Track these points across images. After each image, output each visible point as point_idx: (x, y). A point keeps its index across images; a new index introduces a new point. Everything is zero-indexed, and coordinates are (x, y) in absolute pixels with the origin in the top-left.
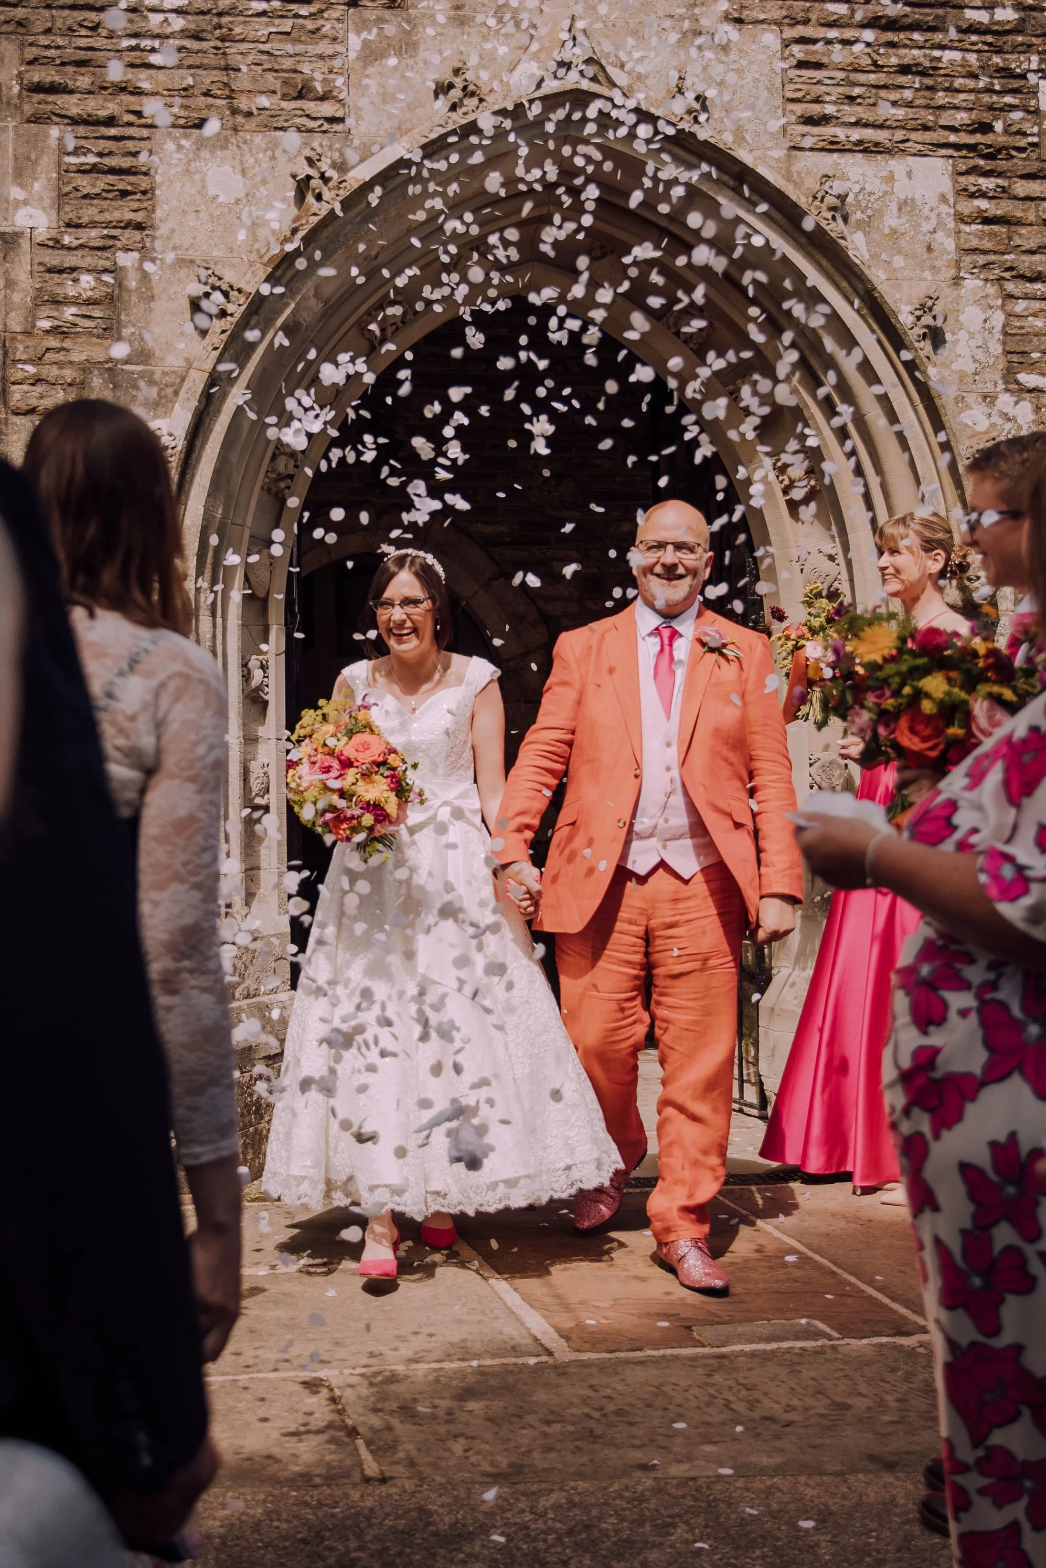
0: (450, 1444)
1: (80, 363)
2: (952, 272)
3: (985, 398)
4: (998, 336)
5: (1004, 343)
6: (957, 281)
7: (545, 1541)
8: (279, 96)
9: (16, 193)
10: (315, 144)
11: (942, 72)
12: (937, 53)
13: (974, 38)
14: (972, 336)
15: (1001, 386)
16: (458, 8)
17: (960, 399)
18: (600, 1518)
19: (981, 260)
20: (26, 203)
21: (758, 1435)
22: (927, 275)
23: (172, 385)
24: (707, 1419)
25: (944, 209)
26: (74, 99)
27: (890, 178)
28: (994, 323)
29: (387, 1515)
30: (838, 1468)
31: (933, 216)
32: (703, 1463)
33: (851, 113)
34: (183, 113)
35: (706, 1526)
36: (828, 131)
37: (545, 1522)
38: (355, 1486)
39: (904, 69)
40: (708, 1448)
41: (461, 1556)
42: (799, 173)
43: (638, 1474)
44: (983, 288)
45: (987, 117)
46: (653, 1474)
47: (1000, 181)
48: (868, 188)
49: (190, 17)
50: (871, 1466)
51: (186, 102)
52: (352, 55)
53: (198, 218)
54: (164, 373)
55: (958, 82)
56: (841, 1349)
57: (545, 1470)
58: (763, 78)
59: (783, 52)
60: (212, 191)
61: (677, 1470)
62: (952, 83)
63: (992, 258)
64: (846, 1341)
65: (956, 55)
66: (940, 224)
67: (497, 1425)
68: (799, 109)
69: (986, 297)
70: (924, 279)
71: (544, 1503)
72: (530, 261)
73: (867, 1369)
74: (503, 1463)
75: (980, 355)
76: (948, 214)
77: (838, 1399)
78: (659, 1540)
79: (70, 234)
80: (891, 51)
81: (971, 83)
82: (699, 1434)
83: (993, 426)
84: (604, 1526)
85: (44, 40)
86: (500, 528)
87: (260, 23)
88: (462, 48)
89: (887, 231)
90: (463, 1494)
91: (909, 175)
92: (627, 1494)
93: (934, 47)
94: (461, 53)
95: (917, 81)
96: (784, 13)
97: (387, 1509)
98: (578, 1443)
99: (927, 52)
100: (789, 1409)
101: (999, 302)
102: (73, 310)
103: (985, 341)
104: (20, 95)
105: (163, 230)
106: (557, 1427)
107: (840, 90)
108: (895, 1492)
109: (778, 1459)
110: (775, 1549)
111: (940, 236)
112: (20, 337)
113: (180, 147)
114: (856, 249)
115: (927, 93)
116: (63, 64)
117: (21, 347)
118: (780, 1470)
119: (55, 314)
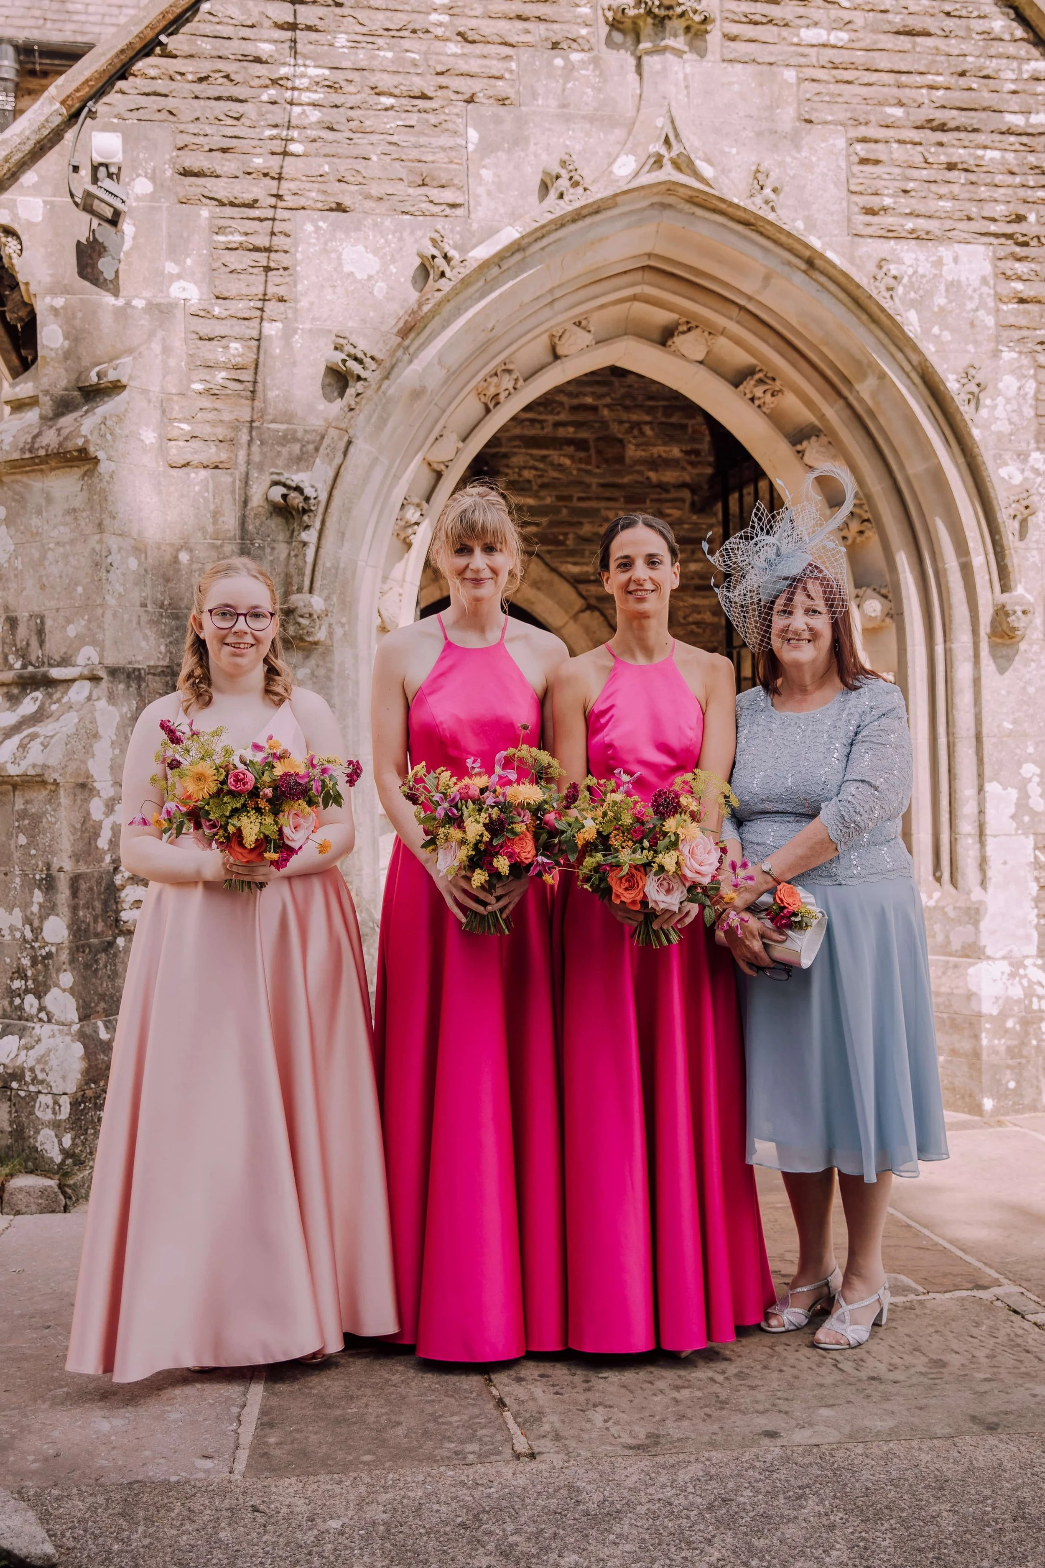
0: (590, 1414)
1: (230, 422)
2: (992, 345)
3: (1019, 455)
4: (1031, 401)
5: (1036, 408)
6: (996, 354)
7: (688, 1517)
8: (406, 183)
9: (171, 268)
10: (439, 227)
11: (985, 169)
12: (980, 152)
13: (1012, 139)
14: (1008, 401)
15: (1033, 445)
16: (564, 106)
17: (998, 457)
18: (736, 1491)
19: (1016, 334)
20: (179, 277)
21: (868, 1396)
22: (971, 348)
23: (313, 442)
24: (819, 1380)
25: (985, 290)
26: (221, 182)
27: (939, 263)
28: (1027, 390)
29: (539, 1494)
30: (947, 1431)
31: (976, 296)
32: (823, 1428)
33: (905, 204)
34: (321, 197)
35: (835, 1497)
36: (887, 220)
37: (686, 1497)
38: (507, 1462)
39: (951, 167)
40: (825, 1412)
41: (612, 1537)
42: (861, 258)
43: (766, 1441)
44: (1018, 360)
45: (1022, 210)
46: (779, 1442)
47: (1033, 266)
48: (921, 271)
49: (324, 110)
50: (975, 1428)
51: (323, 187)
52: (471, 147)
53: (334, 293)
54: (306, 432)
55: (999, 178)
56: (928, 1304)
57: (679, 1440)
58: (830, 173)
59: (847, 149)
60: (347, 268)
61: (801, 1437)
62: (993, 179)
63: (1025, 333)
64: (931, 1295)
65: (996, 154)
66: (982, 305)
67: (631, 1392)
68: (862, 200)
69: (1021, 367)
70: (967, 352)
71: (683, 1476)
72: (626, 334)
73: (954, 1324)
74: (641, 1432)
75: (1015, 418)
76: (989, 295)
77: (935, 1357)
78: (793, 1513)
79: (220, 306)
80: (940, 149)
81: (1009, 179)
82: (815, 1396)
83: (1026, 479)
84: (742, 1499)
85: (192, 128)
86: (586, 569)
87: (386, 116)
88: (568, 143)
89: (936, 309)
90: (607, 1468)
91: (956, 260)
92: (758, 1464)
93: (978, 147)
94: (567, 146)
95: (963, 177)
96: (849, 115)
97: (539, 1488)
98: (707, 1410)
99: (972, 151)
100: (892, 1368)
101: (1032, 372)
102: (223, 374)
103: (1019, 405)
104: (172, 179)
105: (304, 303)
106: (685, 1392)
107: (897, 184)
108: (1000, 1455)
109: (891, 1423)
110: (902, 1521)
111: (981, 313)
112: (175, 398)
113: (318, 229)
114: (911, 325)
115: (972, 187)
116: (211, 150)
117: (177, 408)
118: (893, 1434)
119: (208, 378)
